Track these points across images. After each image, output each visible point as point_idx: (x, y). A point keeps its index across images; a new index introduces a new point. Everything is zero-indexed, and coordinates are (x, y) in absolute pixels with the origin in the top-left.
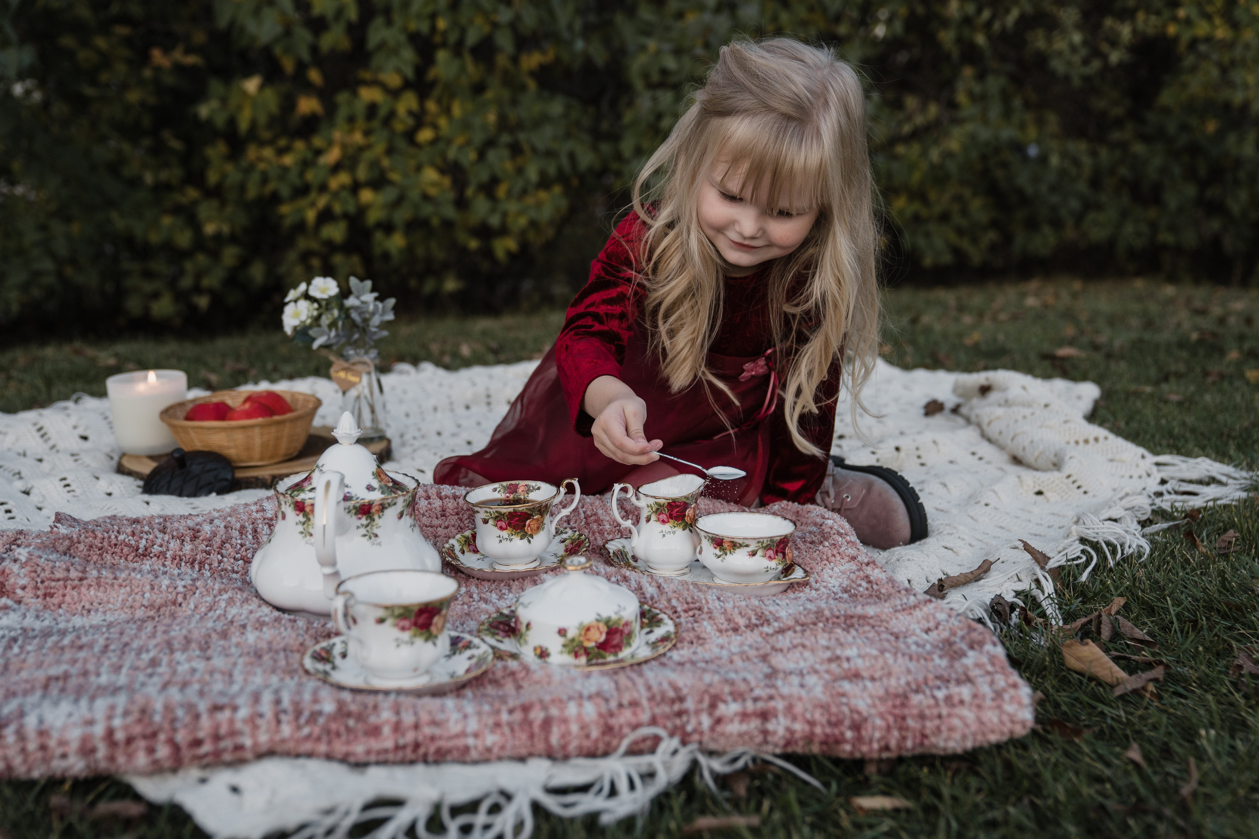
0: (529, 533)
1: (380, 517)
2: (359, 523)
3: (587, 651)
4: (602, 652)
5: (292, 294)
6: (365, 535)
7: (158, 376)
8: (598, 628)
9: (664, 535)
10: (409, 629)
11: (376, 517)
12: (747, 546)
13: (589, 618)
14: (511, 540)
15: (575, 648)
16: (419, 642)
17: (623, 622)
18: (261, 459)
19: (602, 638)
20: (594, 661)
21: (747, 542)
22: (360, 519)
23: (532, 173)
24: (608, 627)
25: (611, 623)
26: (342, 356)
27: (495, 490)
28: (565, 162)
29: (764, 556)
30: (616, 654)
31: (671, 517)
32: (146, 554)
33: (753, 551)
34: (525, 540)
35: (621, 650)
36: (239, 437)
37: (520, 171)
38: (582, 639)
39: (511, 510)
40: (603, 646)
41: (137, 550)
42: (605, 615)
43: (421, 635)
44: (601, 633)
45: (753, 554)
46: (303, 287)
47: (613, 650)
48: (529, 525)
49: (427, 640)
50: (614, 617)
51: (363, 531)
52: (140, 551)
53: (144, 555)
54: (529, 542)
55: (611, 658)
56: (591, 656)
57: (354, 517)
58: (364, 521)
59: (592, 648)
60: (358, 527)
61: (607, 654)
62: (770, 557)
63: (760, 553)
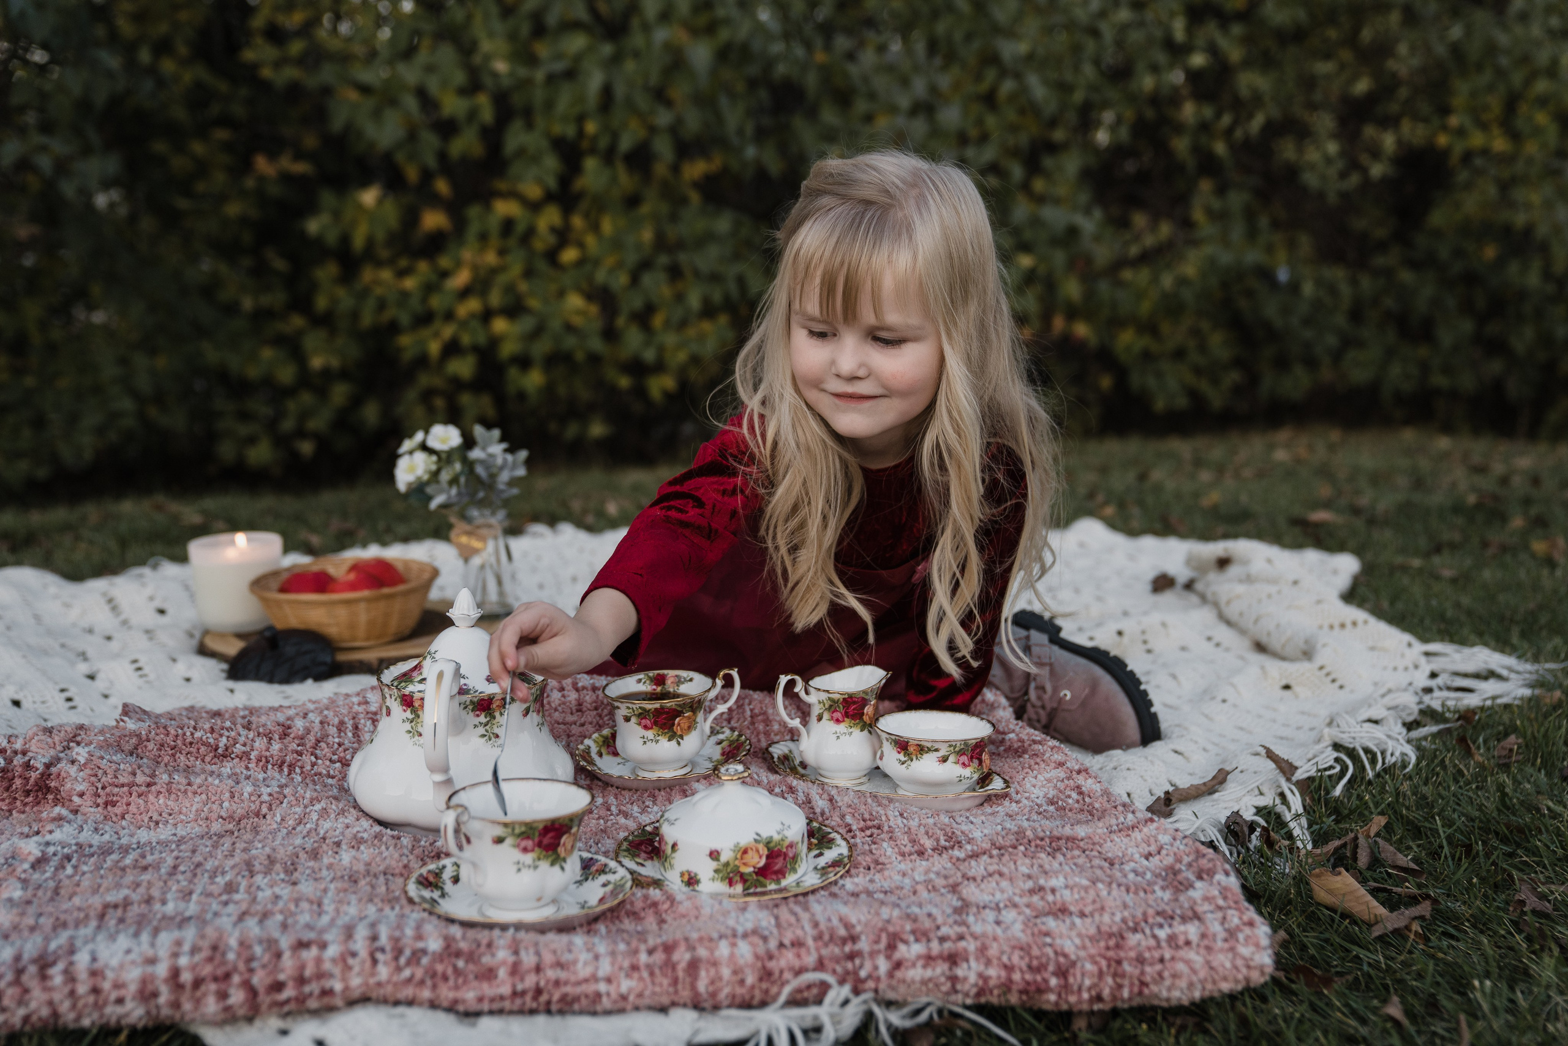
0: (679, 733)
1: (501, 714)
2: (477, 721)
3: (743, 878)
4: (761, 879)
5: (407, 445)
6: (483, 736)
7: (249, 540)
8: (758, 851)
9: (838, 737)
10: (533, 851)
11: (497, 714)
12: (937, 750)
13: (746, 839)
14: (657, 741)
15: (730, 875)
16: (544, 865)
17: (786, 843)
18: (368, 639)
19: (763, 862)
20: (752, 891)
21: (936, 746)
22: (478, 716)
23: (694, 300)
24: (768, 849)
25: (772, 845)
26: (464, 517)
27: (639, 681)
28: (733, 288)
29: (957, 762)
30: (778, 881)
31: (846, 715)
32: (226, 755)
33: (943, 757)
34: (674, 742)
35: (784, 877)
36: (342, 613)
37: (680, 298)
38: (737, 863)
39: (657, 706)
40: (763, 872)
41: (216, 750)
42: (765, 834)
43: (546, 857)
44: (761, 857)
45: (944, 760)
46: (419, 436)
47: (774, 877)
48: (679, 724)
49: (552, 864)
50: (776, 837)
51: (481, 730)
52: (220, 751)
53: (225, 756)
54: (679, 743)
55: (772, 886)
56: (748, 884)
57: (471, 714)
58: (483, 719)
59: (750, 874)
60: (475, 726)
61: (768, 882)
62: (964, 764)
63: (952, 759)
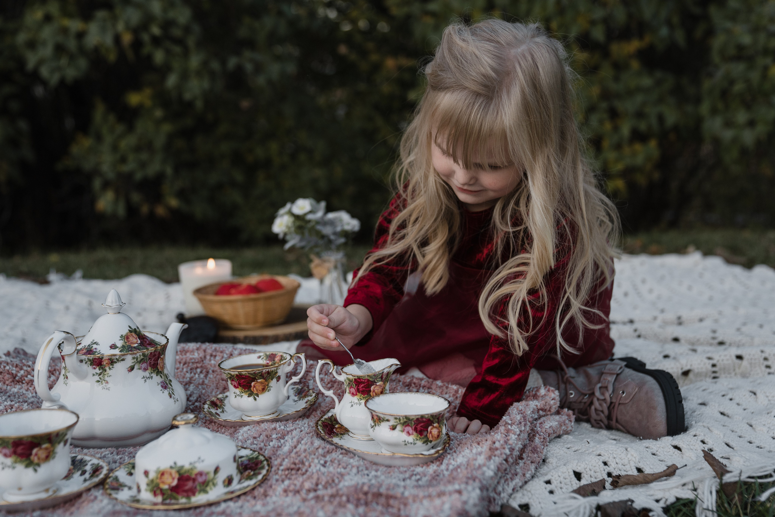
0: (255, 392)
1: (110, 369)
2: (94, 371)
3: (162, 492)
4: (174, 494)
6: (98, 381)
8: (171, 474)
9: (352, 406)
10: (10, 456)
11: (107, 368)
12: (388, 420)
13: (165, 465)
14: (242, 396)
15: (155, 489)
16: (20, 467)
17: (196, 471)
19: (175, 483)
20: (168, 501)
22: (95, 368)
24: (180, 474)
25: (182, 472)
26: (318, 255)
27: (259, 357)
29: (403, 431)
30: (188, 497)
31: (358, 391)
33: (393, 426)
34: (251, 398)
35: (194, 494)
38: (158, 481)
39: (237, 373)
40: (176, 490)
42: (179, 464)
43: (21, 462)
44: (173, 479)
45: (393, 428)
46: (288, 206)
47: (185, 494)
48: (254, 386)
49: (27, 466)
50: (187, 466)
51: (97, 378)
54: (255, 399)
55: (183, 500)
56: (165, 496)
57: (90, 367)
58: (97, 371)
59: (166, 490)
60: (94, 375)
61: (179, 497)
62: (408, 433)
63: (399, 428)
